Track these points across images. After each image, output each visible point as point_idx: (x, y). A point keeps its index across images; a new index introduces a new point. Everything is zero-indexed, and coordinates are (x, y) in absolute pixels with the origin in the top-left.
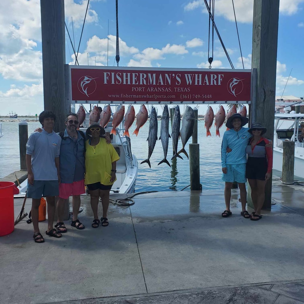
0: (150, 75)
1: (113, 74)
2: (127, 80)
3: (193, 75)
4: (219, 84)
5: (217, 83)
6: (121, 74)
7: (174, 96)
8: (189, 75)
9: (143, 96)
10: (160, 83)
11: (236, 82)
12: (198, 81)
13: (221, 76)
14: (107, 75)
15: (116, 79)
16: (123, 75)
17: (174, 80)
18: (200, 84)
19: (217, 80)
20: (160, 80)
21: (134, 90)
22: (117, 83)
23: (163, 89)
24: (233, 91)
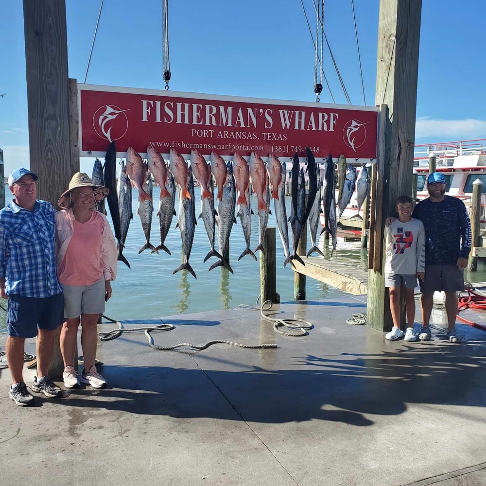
0: (222, 108)
1: (158, 103)
2: (183, 116)
3: (293, 111)
4: (332, 129)
5: (328, 127)
6: (172, 104)
7: (261, 148)
8: (286, 112)
9: (211, 146)
10: (239, 123)
11: (356, 127)
12: (300, 123)
13: (335, 116)
14: (149, 104)
15: (163, 113)
16: (175, 106)
17: (261, 119)
18: (303, 128)
19: (328, 122)
20: (239, 119)
21: (195, 134)
22: (165, 121)
23: (244, 134)
24: (351, 142)
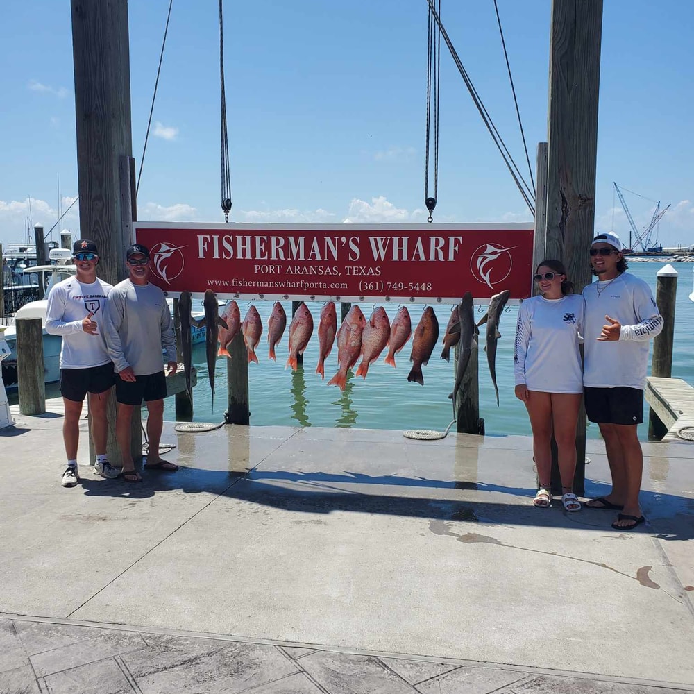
0: (291, 239)
1: (216, 238)
2: (244, 251)
3: (389, 238)
4: (451, 258)
5: (446, 256)
6: (231, 238)
7: (344, 285)
8: (379, 239)
9: (278, 284)
10: (314, 256)
11: (493, 253)
12: (400, 252)
13: (457, 241)
14: (205, 239)
15: (222, 248)
16: (235, 240)
17: (344, 250)
18: (405, 258)
19: (445, 249)
20: (314, 251)
21: (259, 271)
22: (224, 257)
23: (321, 268)
24: (485, 275)
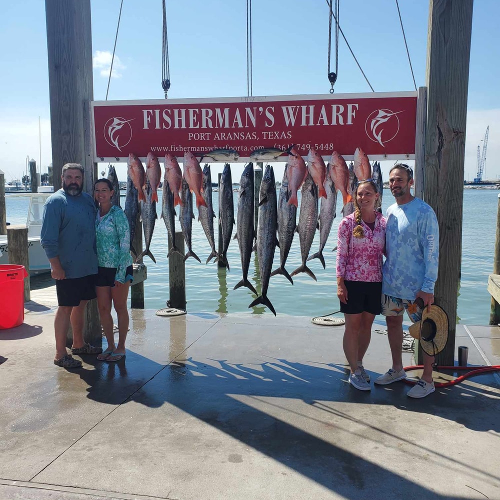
0: (218, 111)
1: (157, 112)
2: (180, 121)
3: (298, 107)
4: (350, 122)
5: (345, 120)
6: (169, 111)
8: (290, 108)
9: (208, 148)
10: (237, 124)
11: (384, 117)
12: (308, 119)
13: (354, 108)
14: (149, 113)
15: (162, 120)
16: (173, 112)
17: (261, 118)
18: (311, 123)
19: (345, 115)
20: (236, 120)
21: (192, 138)
22: (164, 127)
23: (242, 134)
24: (377, 135)
